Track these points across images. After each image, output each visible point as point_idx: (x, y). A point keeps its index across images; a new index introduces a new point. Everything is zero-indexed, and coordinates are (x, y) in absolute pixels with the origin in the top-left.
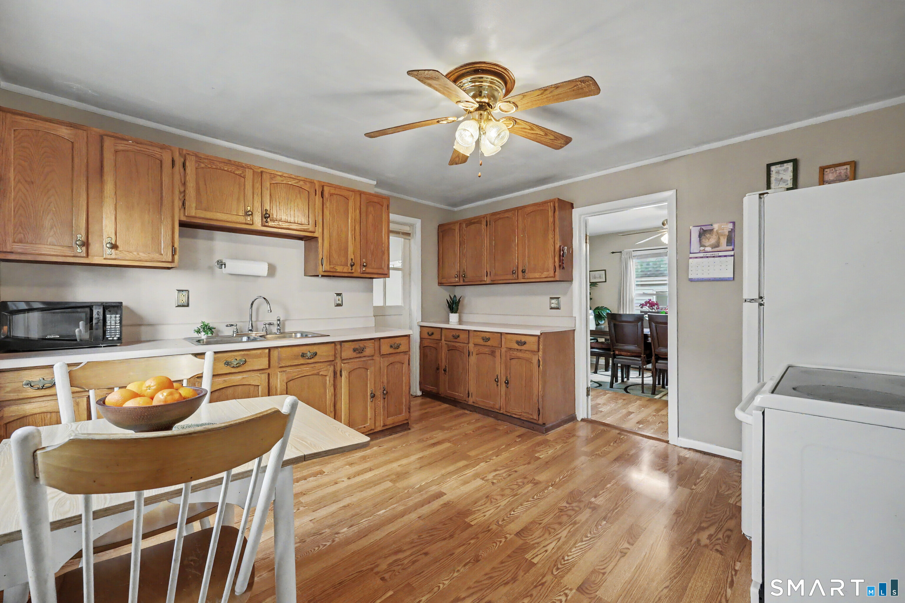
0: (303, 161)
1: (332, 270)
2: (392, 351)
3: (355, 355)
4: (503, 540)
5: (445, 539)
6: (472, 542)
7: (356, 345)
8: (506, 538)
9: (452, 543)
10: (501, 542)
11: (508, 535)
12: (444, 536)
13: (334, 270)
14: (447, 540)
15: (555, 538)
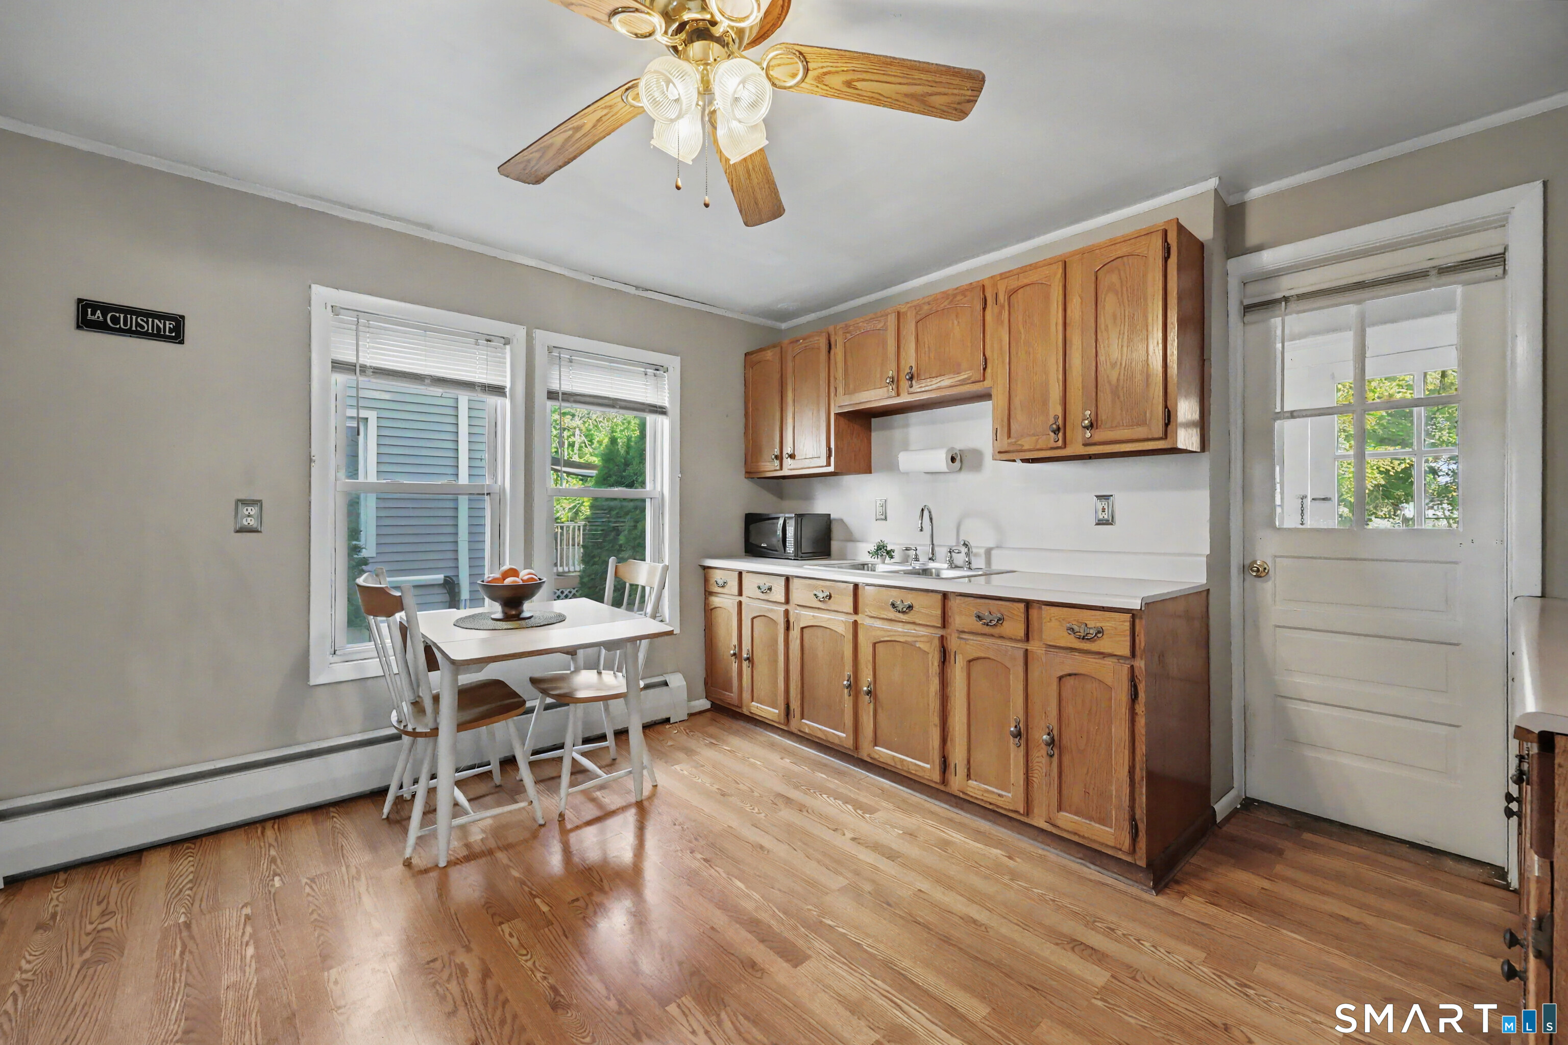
0: (1023, 240)
1: (1011, 448)
2: (1071, 641)
3: (978, 626)
7: (984, 608)
13: (1019, 448)
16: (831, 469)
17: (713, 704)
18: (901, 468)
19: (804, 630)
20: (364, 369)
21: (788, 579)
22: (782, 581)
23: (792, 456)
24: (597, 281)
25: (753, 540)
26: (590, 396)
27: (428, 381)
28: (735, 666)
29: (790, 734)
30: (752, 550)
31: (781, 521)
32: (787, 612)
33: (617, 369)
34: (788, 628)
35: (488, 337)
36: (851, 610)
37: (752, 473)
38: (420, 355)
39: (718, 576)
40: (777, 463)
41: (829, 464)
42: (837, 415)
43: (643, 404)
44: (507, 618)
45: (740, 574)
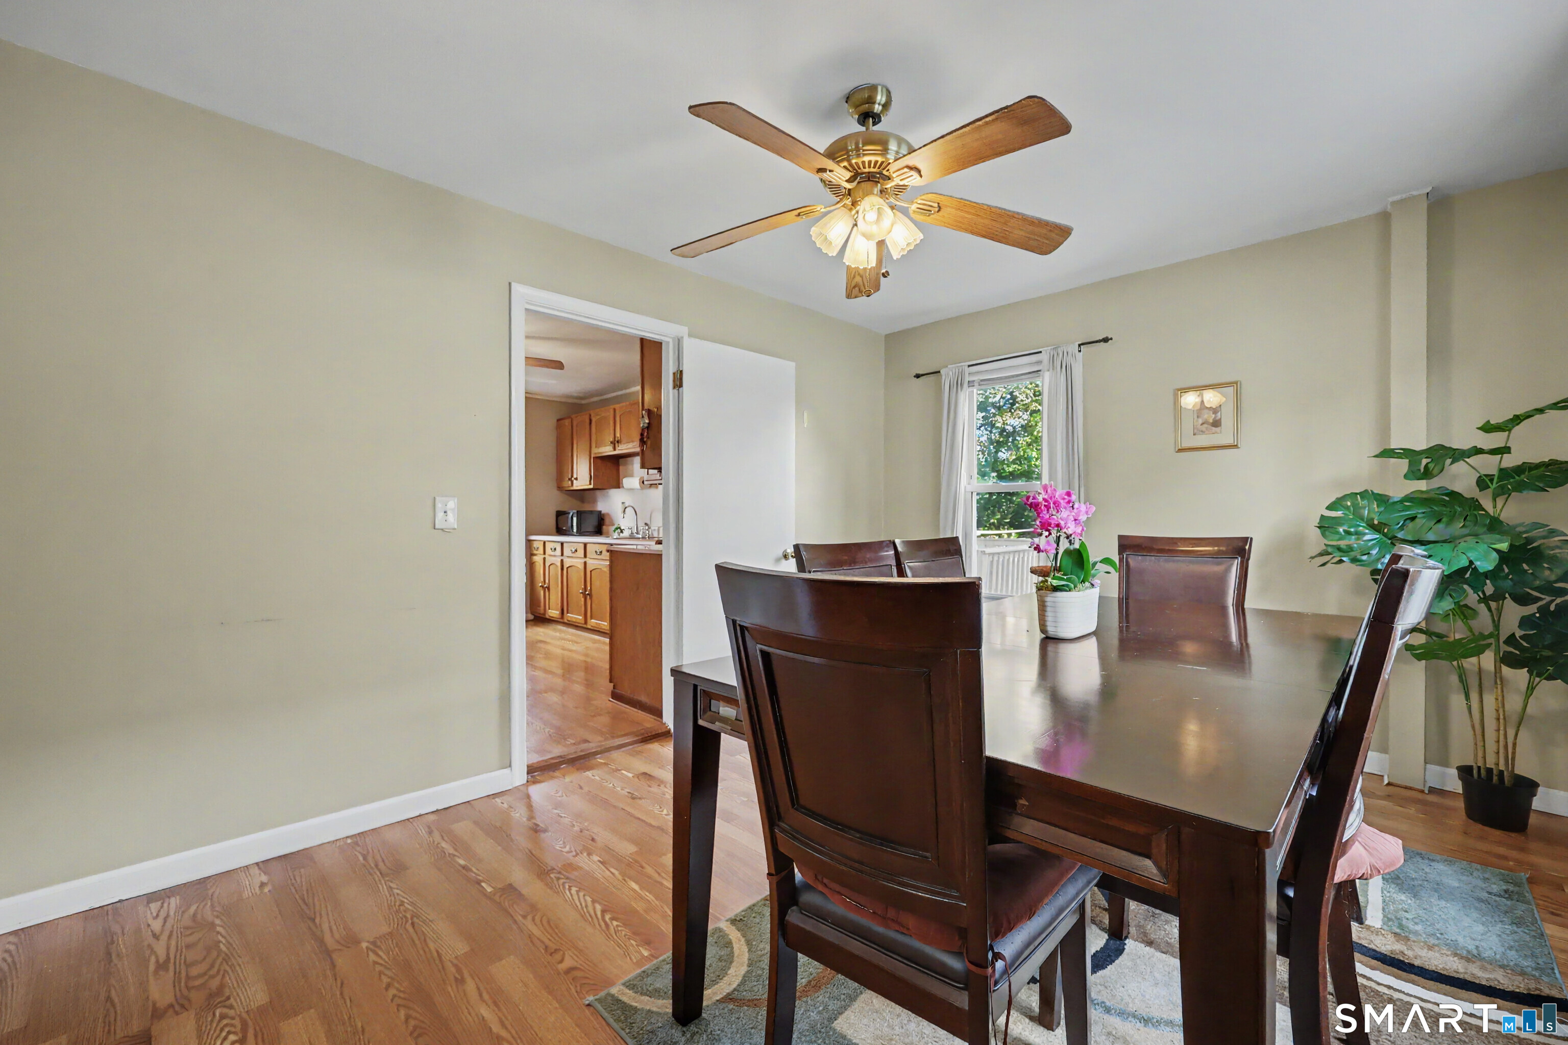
16: (591, 487)
17: (535, 616)
18: (624, 486)
19: (569, 569)
21: (562, 544)
22: (560, 544)
23: (576, 479)
25: (560, 526)
28: (542, 592)
29: (565, 624)
30: (560, 531)
31: (571, 514)
32: (562, 561)
34: (562, 569)
36: (583, 556)
37: (560, 488)
39: (535, 545)
40: (570, 482)
41: (590, 484)
42: (594, 458)
45: (544, 543)
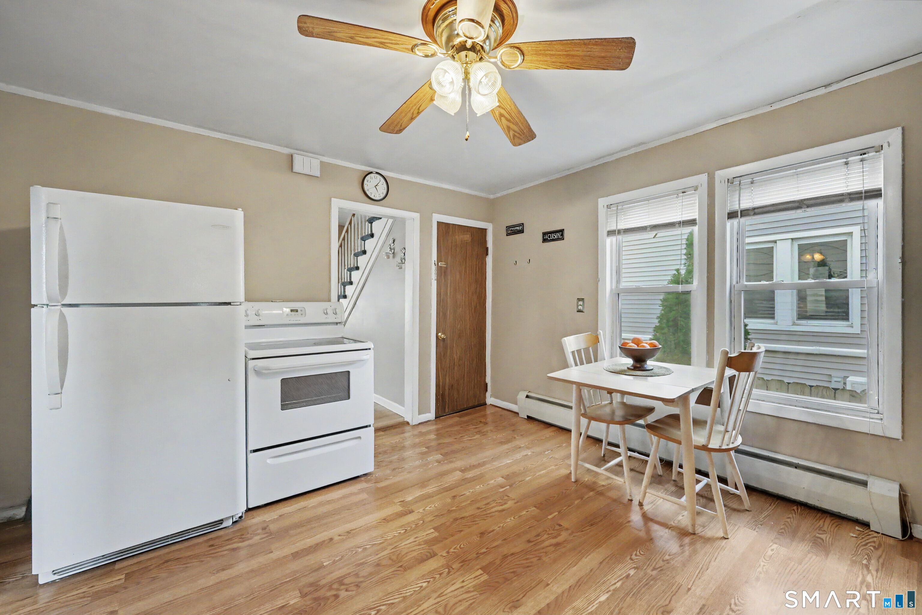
4: (452, 550)
5: (512, 554)
6: (484, 550)
8: (448, 552)
9: (505, 550)
10: (455, 549)
11: (445, 554)
12: (513, 558)
14: (510, 554)
15: (397, 549)
20: (619, 232)
24: (776, 107)
26: (773, 205)
27: (648, 229)
33: (803, 173)
35: (683, 190)
38: (646, 215)
43: (842, 195)
44: (635, 368)
